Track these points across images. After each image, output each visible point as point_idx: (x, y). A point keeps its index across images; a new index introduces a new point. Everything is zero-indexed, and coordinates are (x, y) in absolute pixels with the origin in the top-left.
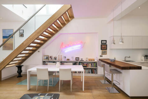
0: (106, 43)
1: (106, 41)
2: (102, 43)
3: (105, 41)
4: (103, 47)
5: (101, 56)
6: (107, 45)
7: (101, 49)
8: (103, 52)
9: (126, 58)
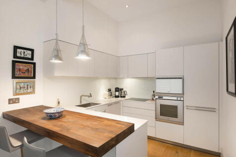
0: (32, 59)
1: (32, 51)
2: (15, 56)
3: (30, 52)
4: (20, 70)
5: (11, 101)
6: (34, 64)
7: (14, 77)
8: (22, 85)
9: (82, 97)
